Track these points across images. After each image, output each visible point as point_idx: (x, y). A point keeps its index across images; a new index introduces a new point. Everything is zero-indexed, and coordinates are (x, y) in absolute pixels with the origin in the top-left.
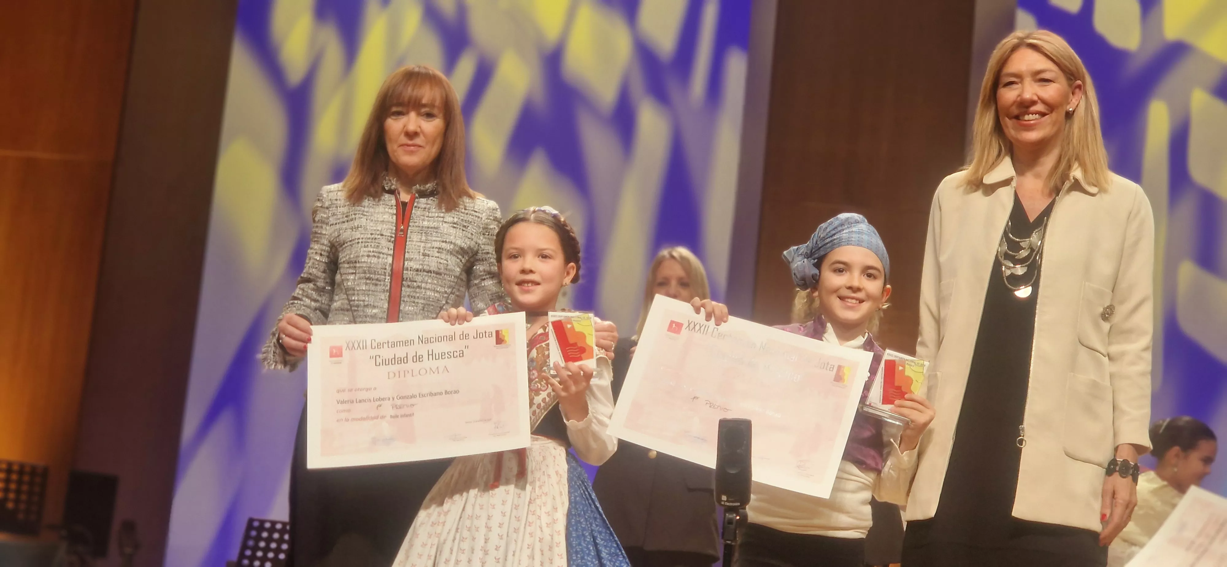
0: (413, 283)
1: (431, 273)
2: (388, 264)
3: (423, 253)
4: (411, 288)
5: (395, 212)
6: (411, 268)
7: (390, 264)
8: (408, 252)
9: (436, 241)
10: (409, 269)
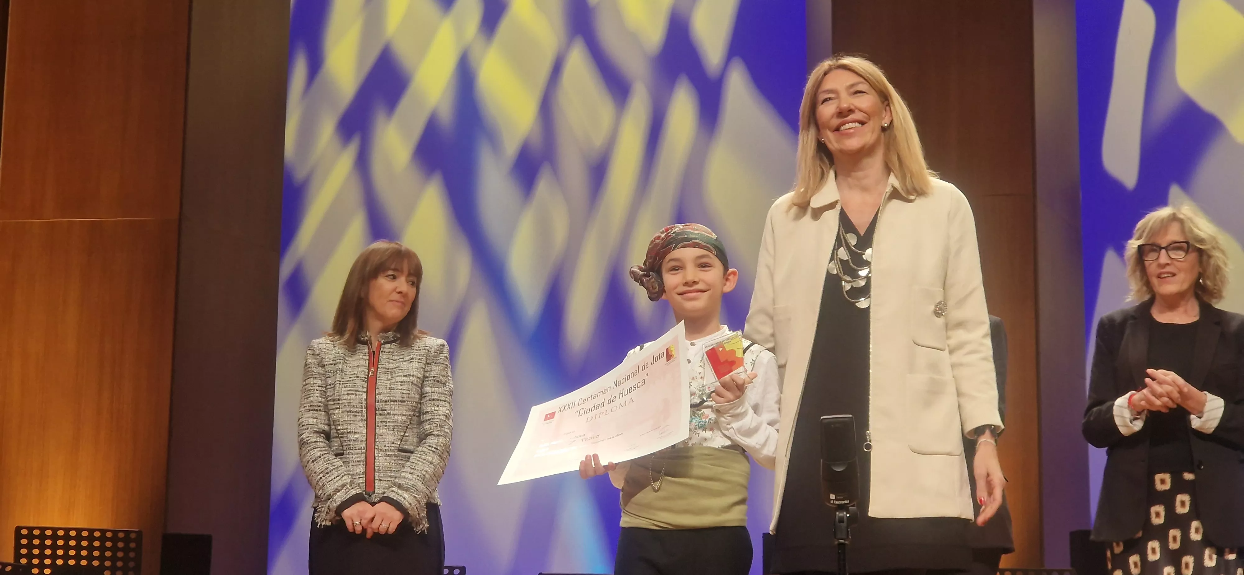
0: (384, 411)
1: (397, 402)
2: (364, 399)
3: (389, 388)
4: (383, 415)
5: (368, 358)
6: (381, 400)
7: (365, 399)
8: (378, 388)
9: (399, 376)
10: (380, 401)
